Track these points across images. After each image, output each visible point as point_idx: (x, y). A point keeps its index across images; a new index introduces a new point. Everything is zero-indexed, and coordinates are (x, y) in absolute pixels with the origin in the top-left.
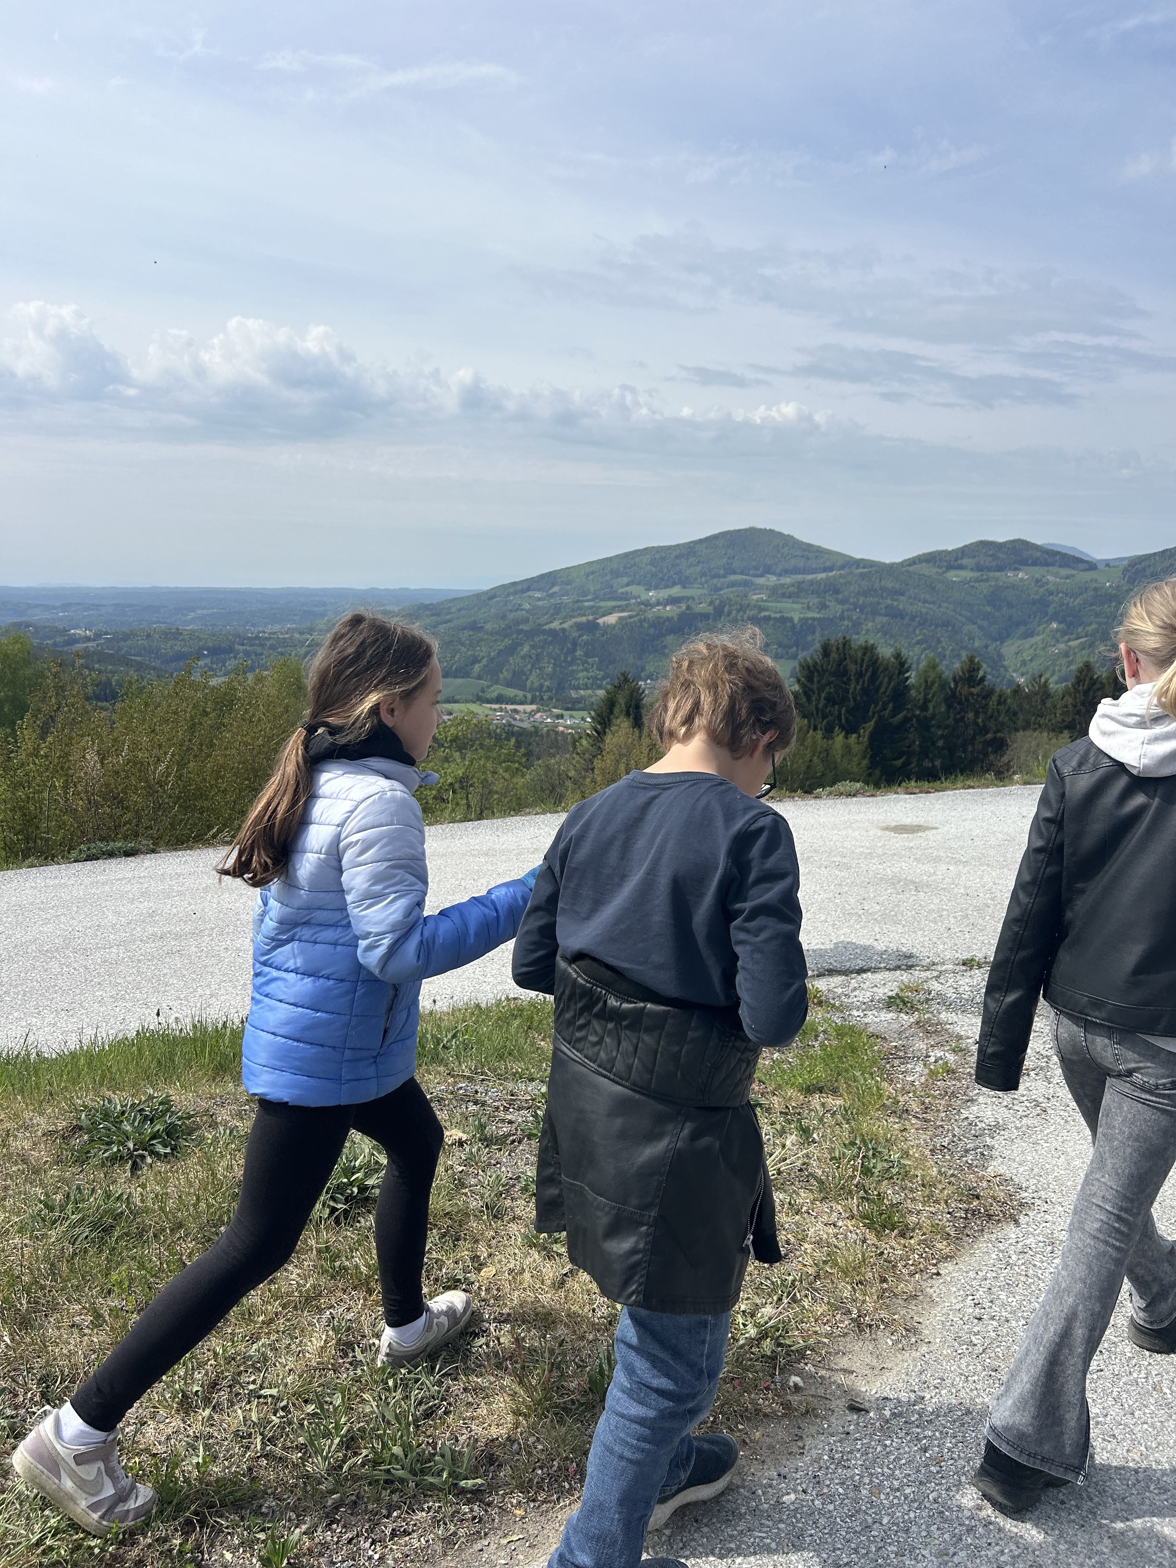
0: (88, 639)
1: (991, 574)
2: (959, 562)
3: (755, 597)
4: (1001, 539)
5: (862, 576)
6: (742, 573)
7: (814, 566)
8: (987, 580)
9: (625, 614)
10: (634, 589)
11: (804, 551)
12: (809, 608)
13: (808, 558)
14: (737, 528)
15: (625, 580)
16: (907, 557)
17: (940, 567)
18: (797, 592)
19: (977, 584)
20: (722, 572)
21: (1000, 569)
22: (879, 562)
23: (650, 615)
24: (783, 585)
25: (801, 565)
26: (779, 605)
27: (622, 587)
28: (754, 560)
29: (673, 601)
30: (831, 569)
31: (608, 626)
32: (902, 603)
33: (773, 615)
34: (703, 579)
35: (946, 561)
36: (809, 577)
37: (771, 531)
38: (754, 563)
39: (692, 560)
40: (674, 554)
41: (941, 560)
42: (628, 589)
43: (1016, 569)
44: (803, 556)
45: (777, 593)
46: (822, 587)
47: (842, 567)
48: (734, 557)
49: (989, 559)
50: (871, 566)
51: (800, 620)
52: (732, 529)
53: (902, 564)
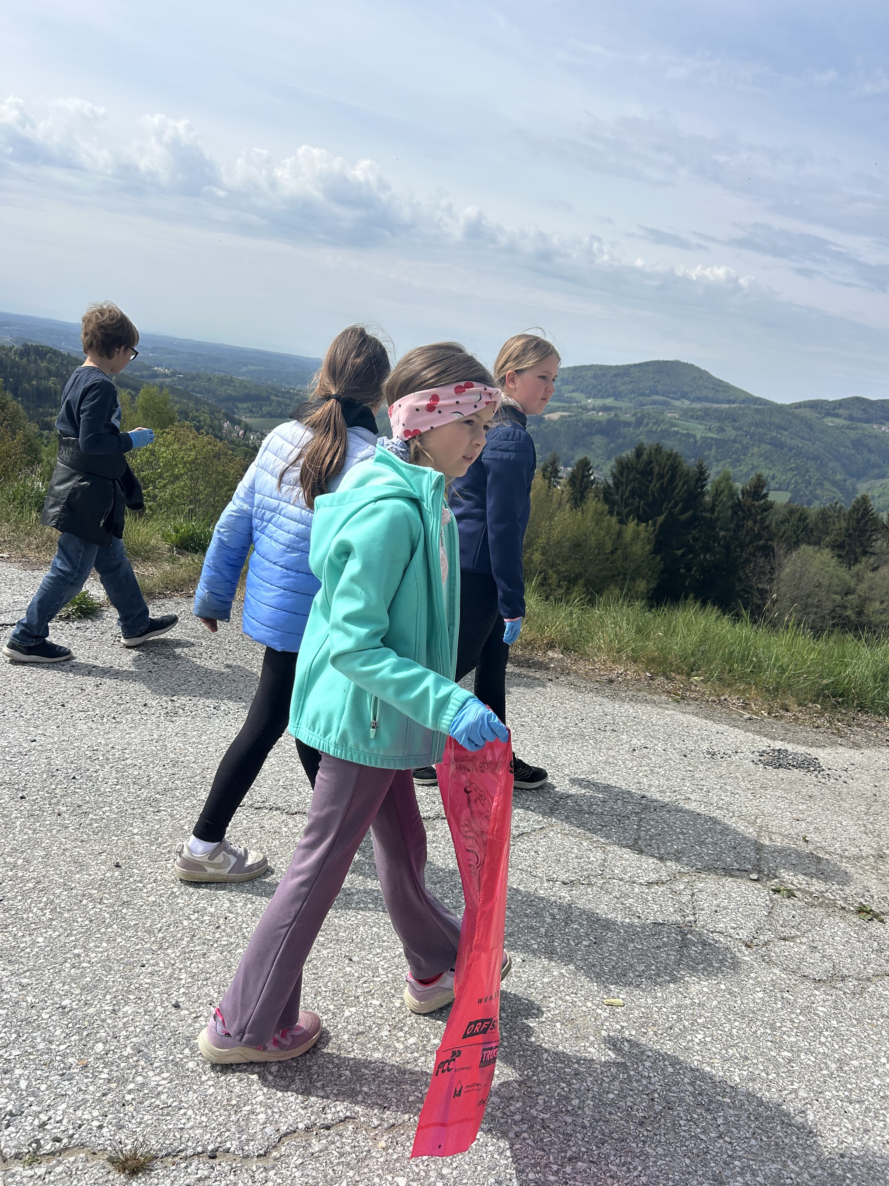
0: (166, 376)
1: (860, 424)
2: (836, 411)
3: (669, 415)
4: (873, 398)
5: (757, 411)
6: (663, 395)
7: (721, 398)
8: (856, 429)
9: (566, 414)
10: (576, 395)
11: (715, 384)
12: (710, 429)
13: (717, 391)
14: (665, 359)
15: (572, 387)
16: (795, 401)
17: (820, 413)
18: (704, 416)
19: (847, 431)
20: (648, 392)
21: (868, 421)
22: (773, 402)
23: (586, 416)
24: (693, 409)
25: (711, 395)
26: (687, 424)
27: (568, 392)
28: (675, 386)
29: (606, 409)
30: (734, 402)
31: (551, 421)
32: (785, 437)
33: (681, 431)
34: (632, 395)
35: (826, 409)
36: (715, 406)
37: (692, 365)
38: (674, 389)
39: (626, 379)
40: (613, 373)
41: (822, 408)
42: (574, 395)
43: (881, 423)
44: (713, 389)
45: (687, 414)
46: (724, 414)
47: (743, 402)
48: (659, 382)
49: (861, 412)
50: (766, 404)
51: (702, 438)
52: (661, 359)
53: (790, 405)
